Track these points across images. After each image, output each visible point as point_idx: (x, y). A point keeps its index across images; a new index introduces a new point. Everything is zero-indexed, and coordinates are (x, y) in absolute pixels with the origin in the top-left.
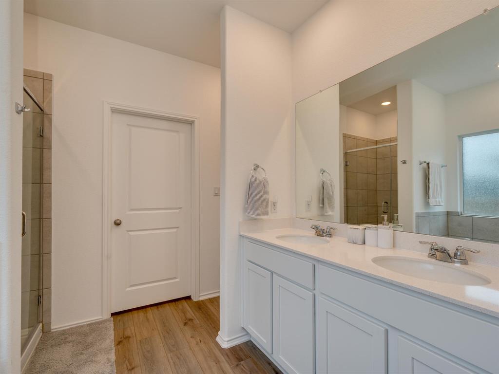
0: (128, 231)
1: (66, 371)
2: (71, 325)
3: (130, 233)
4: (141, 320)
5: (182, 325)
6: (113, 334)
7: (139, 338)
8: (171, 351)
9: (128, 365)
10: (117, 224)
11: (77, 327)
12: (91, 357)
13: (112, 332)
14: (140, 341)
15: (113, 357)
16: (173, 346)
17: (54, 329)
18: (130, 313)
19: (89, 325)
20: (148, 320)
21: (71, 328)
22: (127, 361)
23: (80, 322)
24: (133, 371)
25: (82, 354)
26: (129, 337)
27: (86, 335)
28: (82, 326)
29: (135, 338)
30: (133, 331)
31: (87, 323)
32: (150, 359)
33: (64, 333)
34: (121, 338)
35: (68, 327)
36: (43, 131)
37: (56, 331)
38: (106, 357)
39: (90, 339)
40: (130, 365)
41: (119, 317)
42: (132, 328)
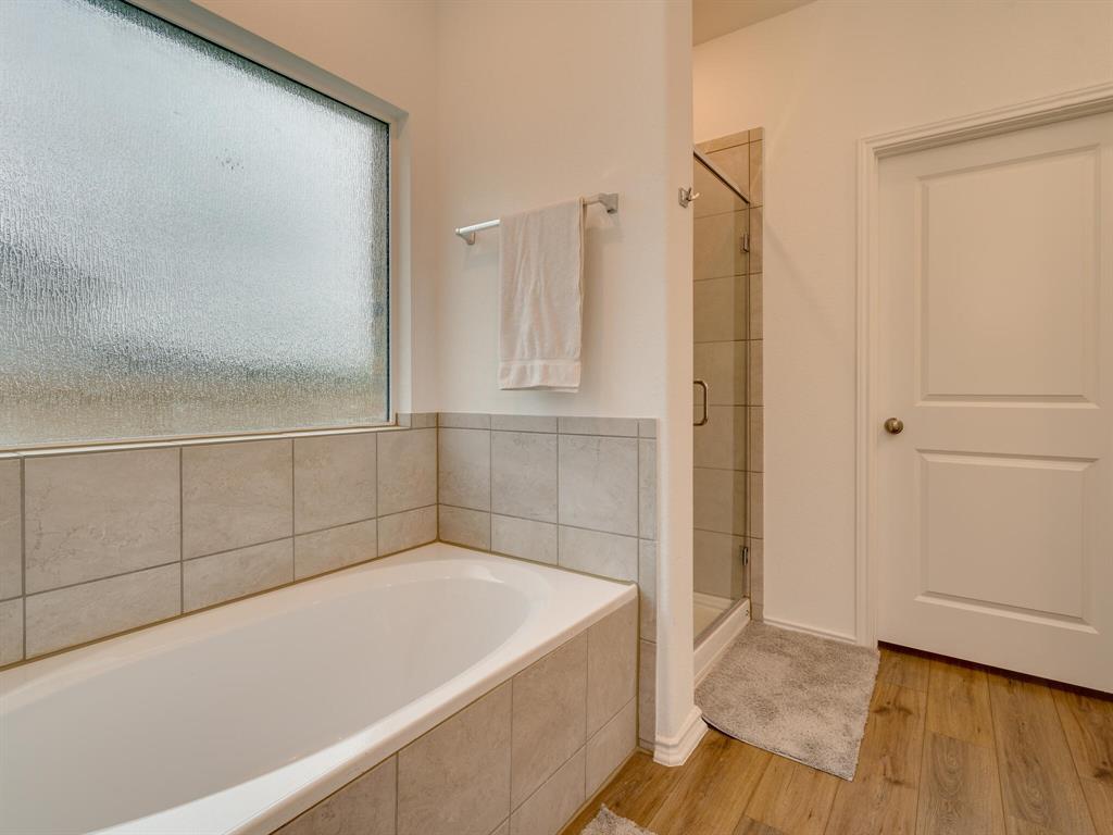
0: (920, 451)
1: (770, 702)
2: (799, 628)
3: (925, 456)
4: (951, 689)
5: (1086, 774)
6: (872, 686)
7: (932, 727)
8: (1022, 814)
9: (889, 767)
10: (893, 429)
11: (807, 636)
12: (816, 703)
13: (870, 679)
14: (934, 736)
15: (858, 731)
16: (1036, 807)
17: (769, 620)
18: (927, 662)
19: (829, 642)
20: (971, 700)
21: (796, 633)
22: (887, 758)
23: (812, 628)
24: (896, 789)
25: (801, 687)
26: (906, 712)
27: (818, 658)
28: (816, 639)
29: (921, 721)
30: (922, 705)
31: (826, 637)
32: (950, 795)
33: (782, 634)
34: (889, 703)
35: (792, 629)
36: (749, 240)
37: (770, 626)
38: (844, 721)
39: (822, 669)
40: (894, 771)
41: (896, 658)
42: (923, 696)
